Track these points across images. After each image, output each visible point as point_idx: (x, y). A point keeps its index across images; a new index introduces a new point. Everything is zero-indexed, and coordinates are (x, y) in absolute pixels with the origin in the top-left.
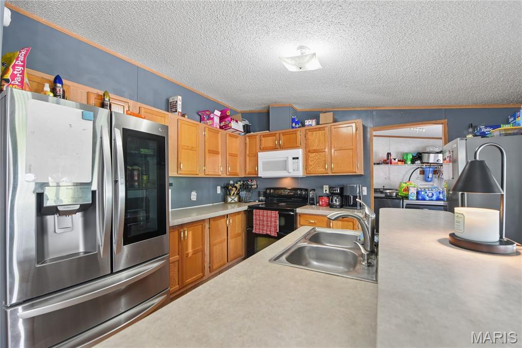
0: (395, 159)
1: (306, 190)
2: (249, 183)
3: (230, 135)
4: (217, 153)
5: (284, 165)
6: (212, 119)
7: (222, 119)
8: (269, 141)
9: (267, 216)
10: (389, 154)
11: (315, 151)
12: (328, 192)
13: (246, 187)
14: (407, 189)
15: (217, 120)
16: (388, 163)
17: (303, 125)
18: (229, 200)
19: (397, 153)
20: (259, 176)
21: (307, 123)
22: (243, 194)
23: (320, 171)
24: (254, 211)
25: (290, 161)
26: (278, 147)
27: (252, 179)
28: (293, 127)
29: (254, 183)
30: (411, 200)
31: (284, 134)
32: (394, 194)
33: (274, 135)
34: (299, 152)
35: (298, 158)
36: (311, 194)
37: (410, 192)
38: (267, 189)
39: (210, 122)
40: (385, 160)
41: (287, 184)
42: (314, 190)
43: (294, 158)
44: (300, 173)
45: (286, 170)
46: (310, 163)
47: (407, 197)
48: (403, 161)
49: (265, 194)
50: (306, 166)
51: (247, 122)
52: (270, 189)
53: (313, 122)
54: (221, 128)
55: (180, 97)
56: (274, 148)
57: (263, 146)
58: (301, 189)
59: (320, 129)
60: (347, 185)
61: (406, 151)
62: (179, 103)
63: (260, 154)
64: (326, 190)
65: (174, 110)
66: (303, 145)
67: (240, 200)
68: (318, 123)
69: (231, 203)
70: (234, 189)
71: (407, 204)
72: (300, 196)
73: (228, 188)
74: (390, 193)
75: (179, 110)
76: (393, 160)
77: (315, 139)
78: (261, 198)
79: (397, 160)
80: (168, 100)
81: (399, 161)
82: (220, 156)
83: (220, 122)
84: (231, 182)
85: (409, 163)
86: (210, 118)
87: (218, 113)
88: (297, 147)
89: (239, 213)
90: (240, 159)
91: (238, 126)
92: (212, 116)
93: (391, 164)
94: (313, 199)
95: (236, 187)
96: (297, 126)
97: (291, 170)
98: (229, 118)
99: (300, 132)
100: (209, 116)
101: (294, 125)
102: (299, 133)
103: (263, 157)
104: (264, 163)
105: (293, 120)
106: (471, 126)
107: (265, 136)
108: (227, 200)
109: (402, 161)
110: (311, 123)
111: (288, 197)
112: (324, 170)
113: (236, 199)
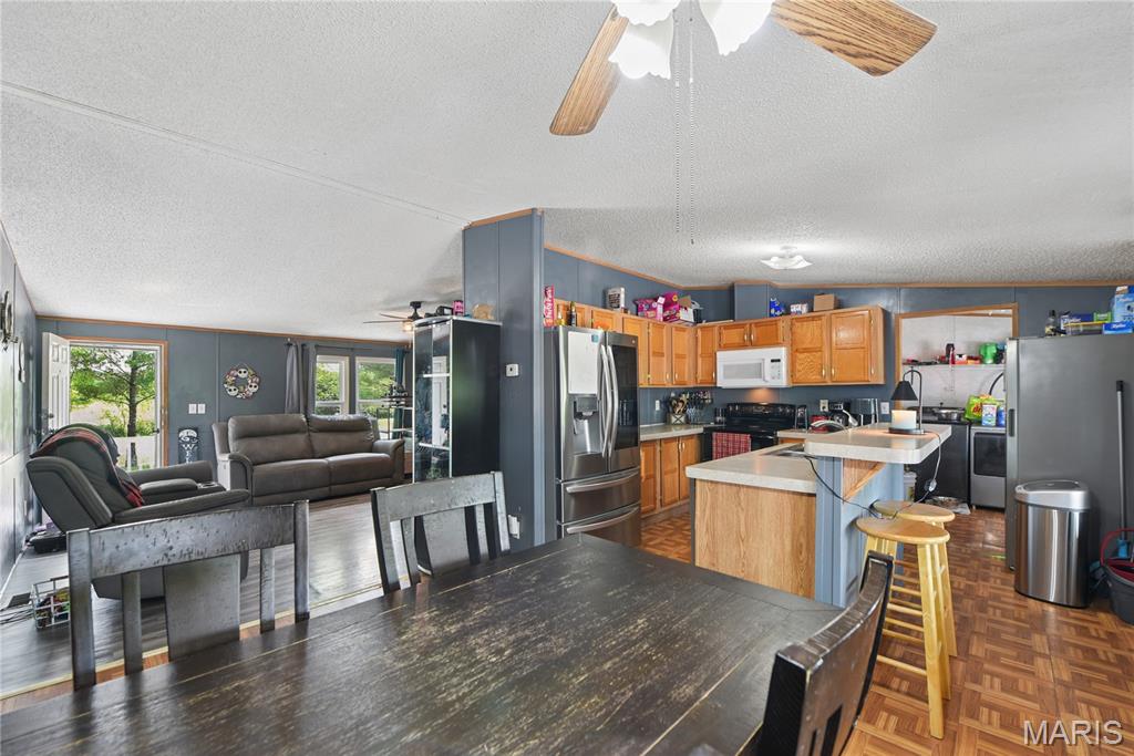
0: (960, 356)
1: (792, 407)
2: (701, 396)
3: (677, 329)
4: (662, 355)
5: (758, 371)
6: (655, 309)
7: (666, 306)
8: (734, 335)
9: (734, 441)
10: (950, 347)
11: (806, 350)
12: (826, 410)
13: (695, 402)
14: (979, 409)
15: (660, 309)
16: (948, 363)
17: (788, 312)
18: (674, 419)
19: (969, 345)
20: (718, 385)
21: (794, 308)
22: (691, 411)
23: (813, 379)
24: (714, 434)
25: (767, 363)
26: (748, 343)
27: (704, 390)
28: (771, 315)
29: (708, 396)
30: (987, 426)
31: (757, 325)
32: (955, 416)
33: (743, 326)
34: (782, 352)
35: (779, 361)
36: (799, 413)
37: (984, 412)
38: (729, 405)
39: (651, 314)
40: (943, 357)
41: (762, 397)
42: (805, 407)
43: (772, 361)
44: (783, 382)
45: (760, 377)
46: (798, 367)
47: (979, 422)
48: (979, 359)
49: (726, 413)
50: (792, 371)
51: (697, 306)
52: (735, 405)
53: (803, 308)
54: (665, 319)
55: (623, 290)
56: (743, 346)
57: (724, 342)
58: (783, 406)
59: (813, 319)
60: (855, 401)
61: (986, 340)
62: (622, 296)
63: (720, 355)
64: (824, 405)
65: (615, 305)
66: (788, 340)
67: (688, 422)
68: (811, 310)
69: (675, 424)
70: (680, 404)
71: (977, 433)
72: (783, 415)
73: (671, 403)
74: (946, 414)
75: (622, 305)
76: (957, 357)
77: (809, 333)
78: (718, 419)
79: (964, 357)
80: (605, 293)
81: (969, 358)
82: (665, 358)
83: (664, 311)
84: (673, 395)
85: (990, 361)
86: (651, 308)
87: (661, 300)
88: (777, 344)
89: (691, 436)
90: (688, 362)
91: (687, 315)
92: (654, 305)
93: (953, 363)
94: (802, 420)
95: (682, 401)
96: (778, 313)
97: (768, 378)
98: (677, 306)
99: (783, 324)
100: (650, 305)
101: (773, 311)
102: (781, 324)
103: (724, 358)
104: (726, 368)
105: (772, 305)
106: (1053, 314)
107: (726, 328)
108: (670, 420)
109: (976, 359)
110: (799, 309)
111: (763, 417)
112: (818, 377)
113: (683, 419)
